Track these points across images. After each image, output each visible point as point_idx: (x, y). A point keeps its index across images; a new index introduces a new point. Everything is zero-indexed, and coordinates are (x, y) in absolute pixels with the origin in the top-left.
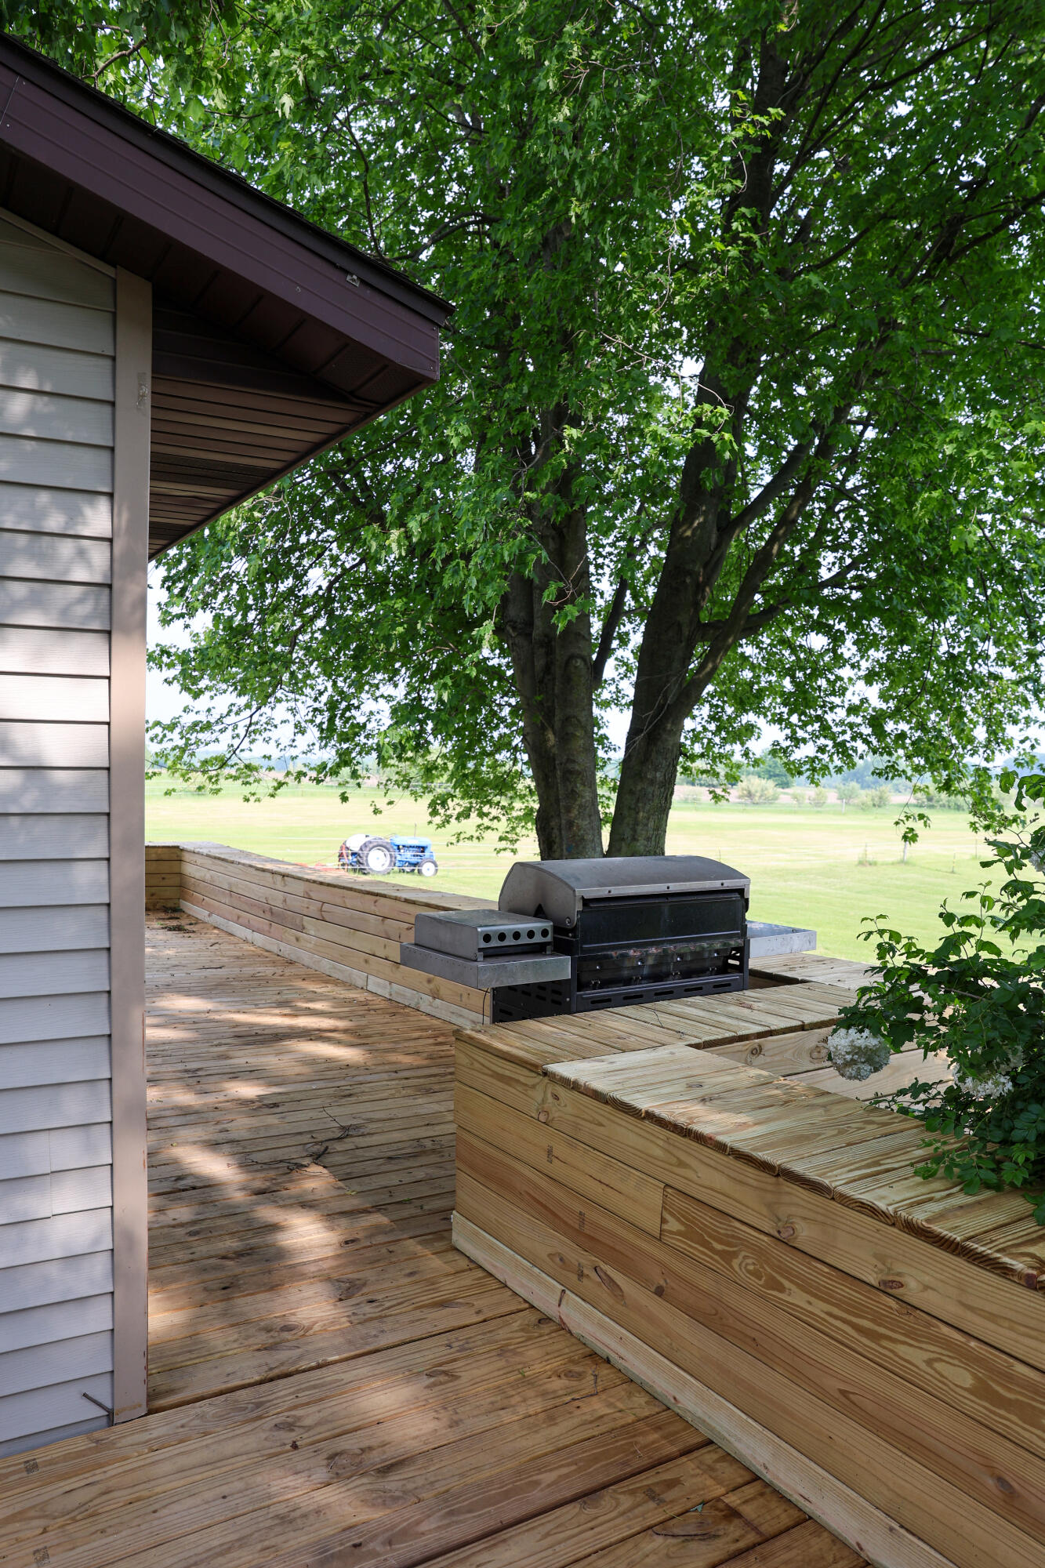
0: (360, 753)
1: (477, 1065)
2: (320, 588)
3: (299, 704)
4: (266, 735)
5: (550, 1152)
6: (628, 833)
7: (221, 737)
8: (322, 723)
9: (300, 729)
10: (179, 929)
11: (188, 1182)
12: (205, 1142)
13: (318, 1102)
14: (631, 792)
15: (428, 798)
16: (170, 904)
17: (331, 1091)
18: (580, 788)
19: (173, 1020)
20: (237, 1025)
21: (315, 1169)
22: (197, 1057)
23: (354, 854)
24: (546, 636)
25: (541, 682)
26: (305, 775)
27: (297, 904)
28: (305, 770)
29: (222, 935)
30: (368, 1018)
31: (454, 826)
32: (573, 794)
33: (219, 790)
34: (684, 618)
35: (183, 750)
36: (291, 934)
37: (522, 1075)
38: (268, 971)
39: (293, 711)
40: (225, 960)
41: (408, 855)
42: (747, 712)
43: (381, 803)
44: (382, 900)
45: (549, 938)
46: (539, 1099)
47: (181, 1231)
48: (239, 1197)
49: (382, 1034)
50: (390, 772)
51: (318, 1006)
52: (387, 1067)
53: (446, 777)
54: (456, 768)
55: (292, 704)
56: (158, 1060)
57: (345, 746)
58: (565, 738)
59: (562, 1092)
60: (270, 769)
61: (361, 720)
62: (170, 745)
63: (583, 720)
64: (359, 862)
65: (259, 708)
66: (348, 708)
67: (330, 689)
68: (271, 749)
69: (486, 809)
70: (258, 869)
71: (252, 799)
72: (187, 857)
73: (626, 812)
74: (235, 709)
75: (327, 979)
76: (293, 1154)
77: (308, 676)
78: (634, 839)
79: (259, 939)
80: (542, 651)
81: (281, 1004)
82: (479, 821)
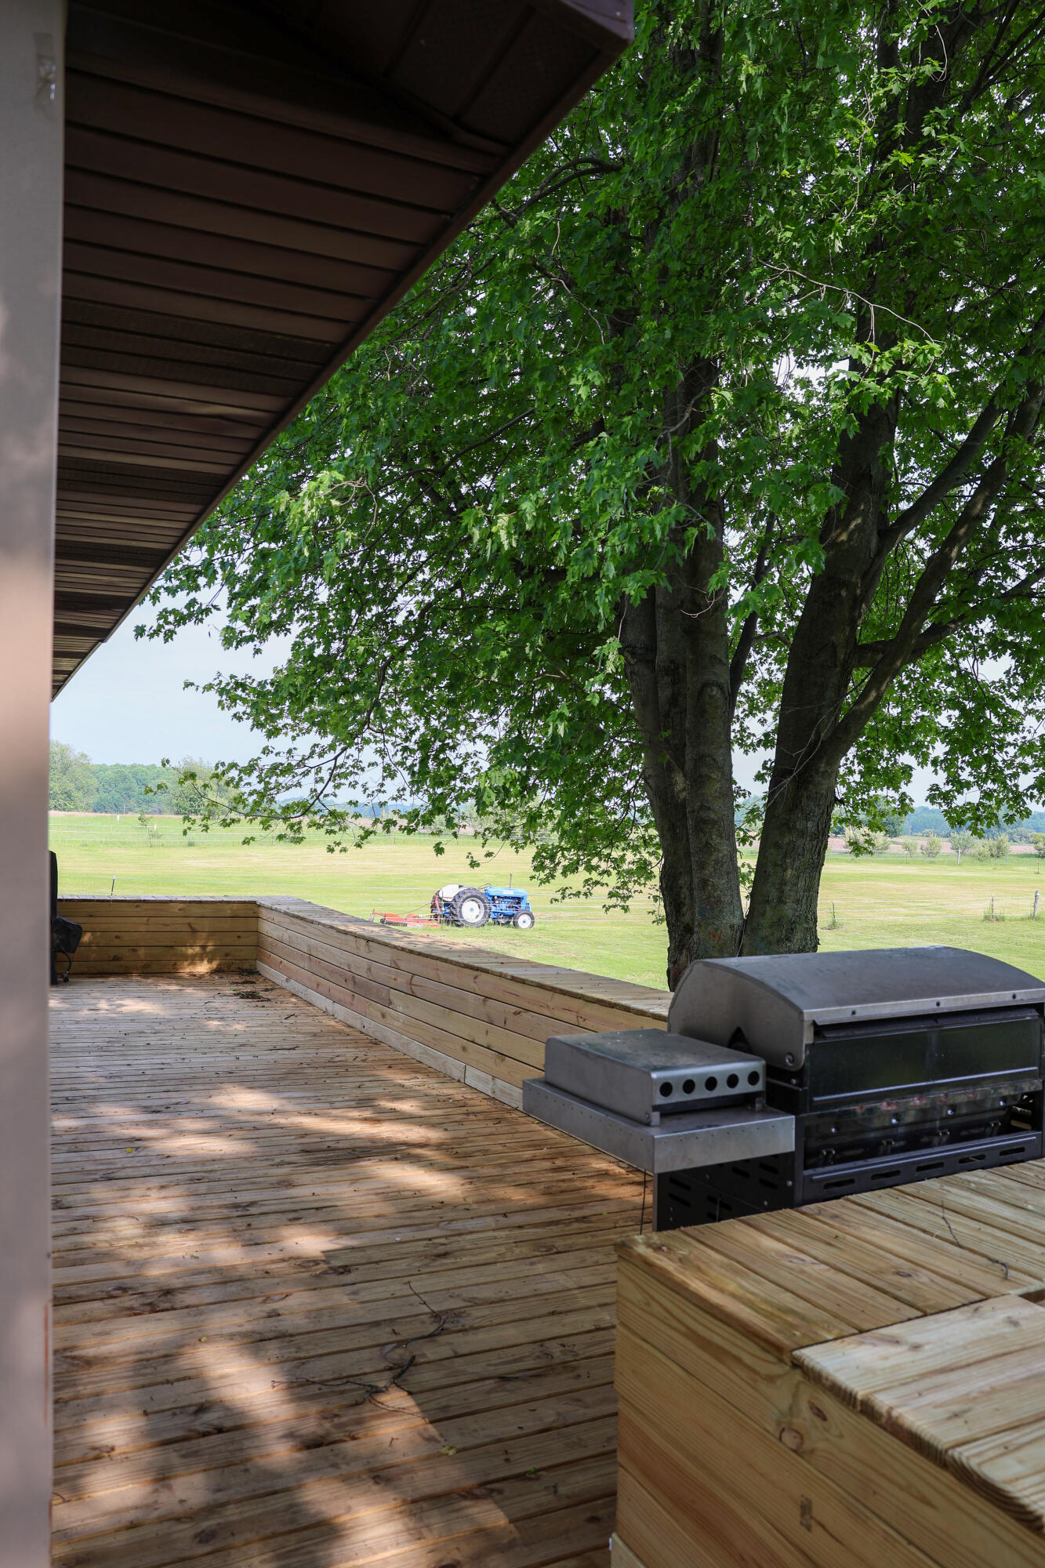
0: (457, 799)
1: (656, 1308)
2: (411, 613)
3: (389, 745)
4: (351, 779)
5: (806, 1508)
6: (774, 894)
7: (304, 781)
8: (413, 765)
9: (389, 772)
10: (252, 996)
11: (211, 1417)
12: (245, 1335)
13: (402, 1265)
14: (777, 846)
15: (530, 851)
16: (246, 966)
17: (420, 1246)
18: (716, 840)
19: (228, 1125)
20: (305, 1133)
21: (396, 1399)
22: (253, 1183)
23: (447, 905)
24: (672, 662)
25: (667, 715)
26: (394, 823)
27: (384, 974)
28: (395, 818)
29: (300, 1004)
30: (468, 1126)
31: (559, 881)
32: (708, 848)
33: (302, 839)
34: (839, 638)
35: (262, 795)
36: (376, 1009)
37: (748, 1352)
38: (348, 1053)
39: (382, 753)
40: (300, 1037)
41: (503, 906)
42: (902, 751)
43: (479, 854)
44: (484, 976)
45: (759, 1087)
46: (785, 1405)
47: (187, 1530)
48: (280, 1454)
49: (486, 1152)
50: (489, 822)
51: (406, 1106)
52: (492, 1207)
53: (550, 826)
54: (564, 817)
55: (381, 745)
56: (202, 1187)
57: (439, 791)
58: (697, 781)
59: (829, 1404)
60: (357, 816)
61: (458, 762)
62: (247, 789)
63: (720, 759)
64: (451, 913)
65: (344, 750)
66: (442, 749)
67: (422, 730)
68: (357, 794)
69: (595, 861)
70: (339, 931)
71: (337, 849)
72: (264, 913)
73: (770, 869)
74: (317, 750)
75: (416, 1067)
76: (365, 1363)
77: (398, 714)
78: (781, 901)
79: (340, 1011)
80: (667, 679)
81: (363, 1102)
82: (587, 875)
